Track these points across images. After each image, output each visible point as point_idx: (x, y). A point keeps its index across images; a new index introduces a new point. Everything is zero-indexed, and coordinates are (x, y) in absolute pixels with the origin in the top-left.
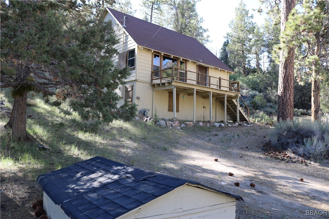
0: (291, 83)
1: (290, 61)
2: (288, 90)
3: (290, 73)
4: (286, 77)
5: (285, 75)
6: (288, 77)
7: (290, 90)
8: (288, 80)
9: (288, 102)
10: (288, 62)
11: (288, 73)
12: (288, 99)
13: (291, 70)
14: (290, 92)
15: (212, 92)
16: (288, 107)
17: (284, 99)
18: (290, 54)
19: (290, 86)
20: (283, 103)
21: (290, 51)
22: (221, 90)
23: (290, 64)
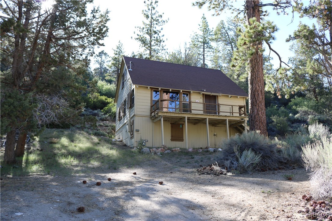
0: (258, 98)
1: (256, 76)
2: (256, 106)
3: (256, 88)
4: (252, 93)
5: (251, 91)
6: (255, 92)
7: (257, 105)
8: (254, 95)
9: (256, 118)
10: (254, 77)
11: (254, 89)
12: (256, 115)
13: (257, 85)
14: (257, 107)
15: (209, 118)
16: (257, 123)
17: (252, 116)
18: (255, 69)
19: (258, 101)
20: (251, 120)
21: (255, 66)
22: (219, 116)
23: (256, 79)
